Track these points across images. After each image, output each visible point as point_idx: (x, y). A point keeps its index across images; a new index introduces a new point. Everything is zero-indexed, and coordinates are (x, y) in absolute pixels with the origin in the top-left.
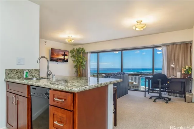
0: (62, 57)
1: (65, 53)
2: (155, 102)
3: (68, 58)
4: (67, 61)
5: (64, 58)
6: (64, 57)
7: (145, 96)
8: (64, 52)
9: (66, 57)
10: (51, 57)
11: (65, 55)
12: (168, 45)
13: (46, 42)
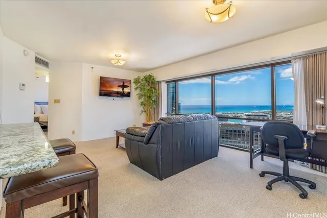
0: (120, 90)
1: (124, 84)
2: (270, 189)
3: (129, 91)
4: (128, 95)
5: (124, 91)
6: (123, 89)
7: (251, 167)
8: (123, 82)
9: (126, 90)
10: (100, 90)
11: (123, 86)
12: (305, 57)
13: (92, 68)
